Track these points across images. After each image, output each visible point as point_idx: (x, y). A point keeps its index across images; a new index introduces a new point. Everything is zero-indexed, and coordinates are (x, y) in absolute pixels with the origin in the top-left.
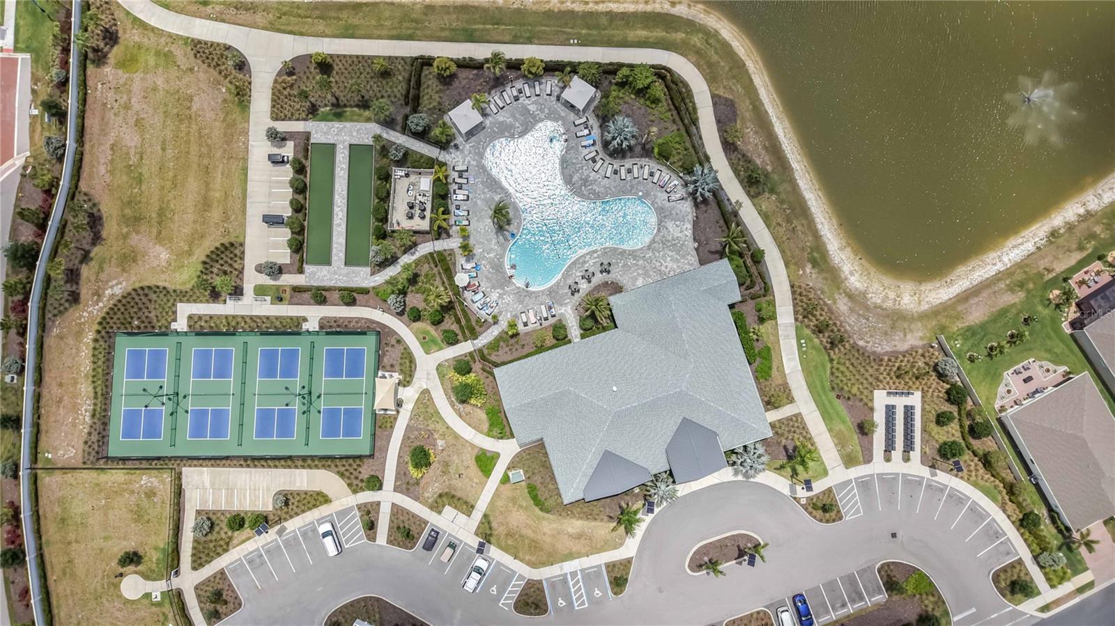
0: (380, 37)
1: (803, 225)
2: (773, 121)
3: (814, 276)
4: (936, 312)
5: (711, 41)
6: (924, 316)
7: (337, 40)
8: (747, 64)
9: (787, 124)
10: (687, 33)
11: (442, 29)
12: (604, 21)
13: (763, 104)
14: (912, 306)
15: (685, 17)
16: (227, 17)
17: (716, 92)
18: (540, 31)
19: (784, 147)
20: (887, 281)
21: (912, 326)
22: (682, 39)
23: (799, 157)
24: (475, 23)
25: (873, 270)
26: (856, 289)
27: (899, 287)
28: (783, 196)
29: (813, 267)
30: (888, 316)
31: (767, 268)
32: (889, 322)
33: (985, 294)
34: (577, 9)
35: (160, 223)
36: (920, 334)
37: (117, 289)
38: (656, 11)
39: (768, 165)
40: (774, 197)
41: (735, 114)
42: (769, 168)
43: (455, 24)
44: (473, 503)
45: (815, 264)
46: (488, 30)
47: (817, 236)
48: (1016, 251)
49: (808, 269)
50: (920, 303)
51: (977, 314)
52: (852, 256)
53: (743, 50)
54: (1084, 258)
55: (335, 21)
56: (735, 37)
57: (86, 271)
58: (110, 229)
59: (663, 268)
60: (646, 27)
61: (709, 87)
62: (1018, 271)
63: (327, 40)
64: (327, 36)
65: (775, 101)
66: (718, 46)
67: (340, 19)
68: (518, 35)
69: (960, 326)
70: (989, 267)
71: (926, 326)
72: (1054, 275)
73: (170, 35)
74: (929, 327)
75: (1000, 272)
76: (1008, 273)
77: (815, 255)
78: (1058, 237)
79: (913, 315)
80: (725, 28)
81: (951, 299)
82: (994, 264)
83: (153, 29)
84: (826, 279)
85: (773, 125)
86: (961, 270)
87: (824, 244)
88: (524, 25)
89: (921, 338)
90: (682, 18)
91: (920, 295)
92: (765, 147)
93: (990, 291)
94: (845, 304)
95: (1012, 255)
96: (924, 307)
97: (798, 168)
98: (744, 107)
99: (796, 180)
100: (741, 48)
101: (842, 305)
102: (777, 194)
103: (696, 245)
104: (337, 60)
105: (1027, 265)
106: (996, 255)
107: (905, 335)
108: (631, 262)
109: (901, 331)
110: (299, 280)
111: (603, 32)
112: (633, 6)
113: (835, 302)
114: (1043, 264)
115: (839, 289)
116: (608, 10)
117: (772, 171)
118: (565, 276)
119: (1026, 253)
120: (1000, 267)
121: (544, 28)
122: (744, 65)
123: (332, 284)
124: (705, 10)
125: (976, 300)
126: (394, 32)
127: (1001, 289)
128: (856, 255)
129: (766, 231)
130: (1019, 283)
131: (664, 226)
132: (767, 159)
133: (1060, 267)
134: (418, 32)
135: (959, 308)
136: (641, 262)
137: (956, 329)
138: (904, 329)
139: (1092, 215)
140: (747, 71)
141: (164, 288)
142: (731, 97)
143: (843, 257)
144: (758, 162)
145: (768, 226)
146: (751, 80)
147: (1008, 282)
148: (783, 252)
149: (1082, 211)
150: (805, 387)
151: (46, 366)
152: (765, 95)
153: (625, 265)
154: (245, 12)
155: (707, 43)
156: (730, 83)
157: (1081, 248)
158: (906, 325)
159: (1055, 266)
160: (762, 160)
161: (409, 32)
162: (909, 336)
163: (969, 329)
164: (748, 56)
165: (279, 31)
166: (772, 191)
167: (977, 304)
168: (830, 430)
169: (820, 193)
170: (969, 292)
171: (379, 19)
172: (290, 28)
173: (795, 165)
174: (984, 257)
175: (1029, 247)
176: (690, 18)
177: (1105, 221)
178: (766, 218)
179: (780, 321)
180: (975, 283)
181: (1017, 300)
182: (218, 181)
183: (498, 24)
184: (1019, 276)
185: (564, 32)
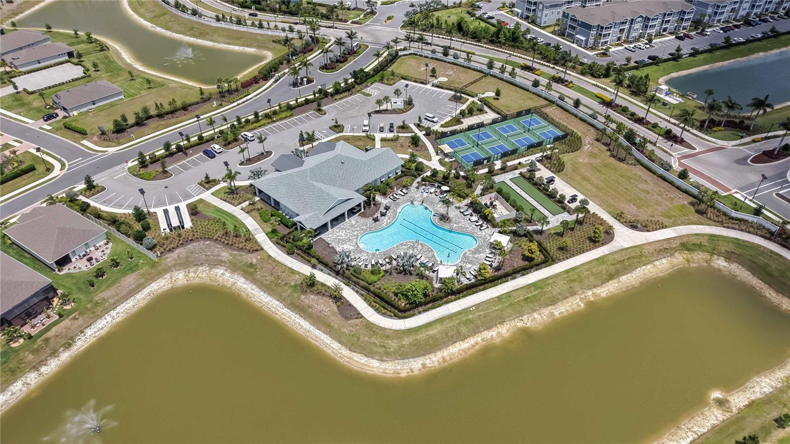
0: (583, 265)
1: (266, 280)
2: (311, 327)
3: (249, 259)
4: (159, 275)
5: (382, 350)
6: (168, 270)
7: (602, 254)
8: (348, 351)
9: (301, 332)
10: (403, 346)
11: (554, 282)
12: (464, 330)
13: (324, 332)
14: (176, 274)
15: (411, 360)
16: (665, 242)
17: (361, 319)
18: (497, 305)
19: (297, 316)
20: (197, 281)
21: (174, 262)
22: (404, 339)
23: (284, 317)
24: (538, 293)
25: (209, 282)
26: (218, 268)
27: (187, 281)
28: (286, 288)
29: (251, 263)
30: (193, 262)
31: (282, 251)
32: (191, 259)
33: (124, 293)
34: (486, 332)
35: (596, 168)
36: (168, 260)
37: (586, 148)
38: (433, 354)
39: (305, 298)
40: (293, 283)
41: (342, 314)
42: (303, 297)
43: (550, 288)
44: (383, 142)
45: (251, 265)
46: (528, 294)
47: (254, 281)
48: (100, 326)
49: (254, 261)
50: (171, 277)
51: (130, 280)
52: (225, 283)
53: (356, 359)
54: (44, 334)
55: (613, 262)
56: (366, 365)
57: (605, 148)
58: (612, 160)
59: (344, 231)
60: (432, 337)
61: (368, 321)
62: (99, 313)
63: (607, 253)
64: (610, 254)
65: (316, 341)
66: (376, 349)
67: (612, 265)
68: (509, 298)
69: (141, 270)
70: (122, 310)
71: (165, 265)
72: (70, 317)
73: (679, 225)
74: (163, 265)
75: (113, 309)
76: (107, 310)
77: (252, 270)
78: (65, 344)
79: (175, 268)
80: (377, 367)
81: (149, 284)
82: (117, 313)
83: (689, 224)
84: (240, 262)
85: (311, 324)
86: (143, 303)
87: (247, 279)
88: (510, 305)
89: (167, 258)
90: (413, 358)
91: (171, 281)
92: (310, 307)
93: (120, 296)
94: (223, 256)
95: (104, 322)
96: (168, 276)
97: (282, 310)
98: (337, 321)
99: (281, 302)
100: (358, 360)
101: (225, 255)
102: (292, 286)
103: (330, 246)
104: (592, 246)
105: (92, 318)
106: (117, 320)
107: (179, 256)
108: (364, 227)
109: (182, 258)
110: (518, 172)
111: (458, 321)
112: (451, 351)
113: (231, 255)
114: (80, 321)
115: (230, 262)
116: (466, 341)
117: (299, 296)
118: (395, 212)
119: (93, 326)
120: (113, 313)
121: (497, 308)
122: (350, 350)
123: (503, 175)
124: (399, 374)
125: (131, 288)
126: (577, 271)
127: (111, 299)
128: (222, 286)
129: (290, 265)
130: (99, 305)
131: (355, 246)
132: (307, 301)
133: (66, 322)
134: (565, 276)
135: (143, 280)
136: (358, 229)
137: (144, 268)
138: (180, 259)
139: (34, 367)
140: (346, 346)
141: (569, 152)
142: (349, 322)
143: (232, 280)
144: (312, 296)
145: (290, 268)
146: (340, 342)
147: (107, 304)
148: (275, 260)
149: (43, 369)
150: (237, 216)
151: (583, 123)
152: (326, 340)
153: (366, 225)
154: (660, 248)
155: (384, 346)
156: (354, 330)
157: (47, 340)
158: (179, 261)
159: (70, 322)
160: (310, 299)
161: (570, 274)
162: (176, 256)
163: (135, 271)
164: (350, 358)
165: (635, 247)
166: (295, 286)
167: (129, 286)
168: (215, 207)
169: (260, 305)
170: (136, 291)
171: (592, 273)
172: (630, 250)
173: (285, 310)
174: (126, 316)
175: (89, 332)
176: (406, 361)
177: (23, 365)
178: (293, 271)
179: (264, 234)
180: (133, 298)
181: (100, 295)
182: (589, 186)
183: (526, 298)
184: (99, 310)
185: (483, 311)
